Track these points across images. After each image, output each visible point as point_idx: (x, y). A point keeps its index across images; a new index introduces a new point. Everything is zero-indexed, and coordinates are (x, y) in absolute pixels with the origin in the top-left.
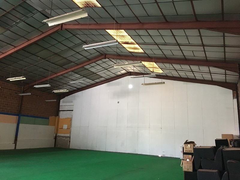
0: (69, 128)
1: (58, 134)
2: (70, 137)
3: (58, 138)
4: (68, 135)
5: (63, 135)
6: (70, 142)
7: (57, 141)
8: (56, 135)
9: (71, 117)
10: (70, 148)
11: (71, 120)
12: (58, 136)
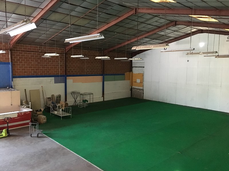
0: (142, 82)
1: (133, 87)
2: (143, 90)
3: (133, 90)
4: (142, 88)
5: (137, 87)
6: (143, 94)
7: (132, 92)
8: (131, 87)
9: (143, 73)
10: (144, 98)
11: (143, 75)
12: (133, 88)
